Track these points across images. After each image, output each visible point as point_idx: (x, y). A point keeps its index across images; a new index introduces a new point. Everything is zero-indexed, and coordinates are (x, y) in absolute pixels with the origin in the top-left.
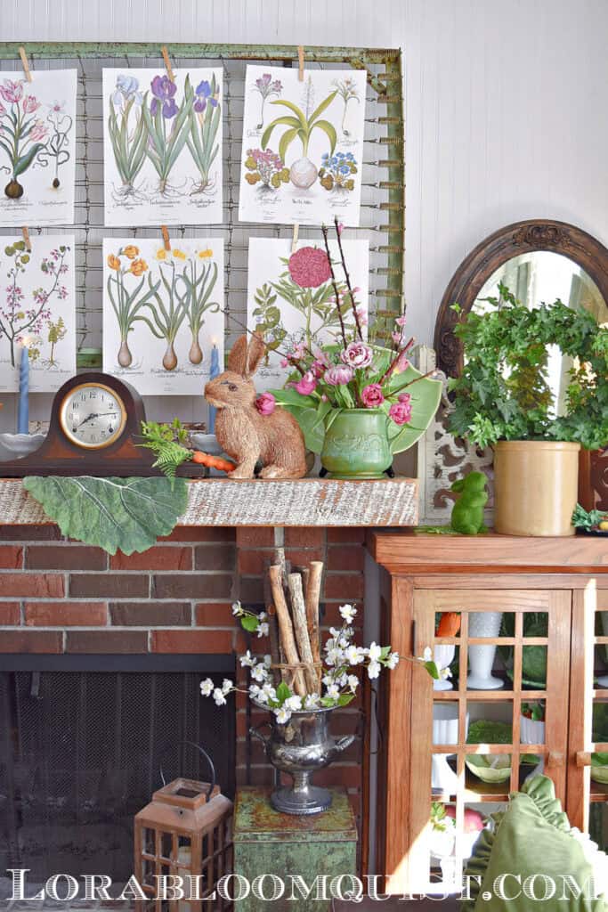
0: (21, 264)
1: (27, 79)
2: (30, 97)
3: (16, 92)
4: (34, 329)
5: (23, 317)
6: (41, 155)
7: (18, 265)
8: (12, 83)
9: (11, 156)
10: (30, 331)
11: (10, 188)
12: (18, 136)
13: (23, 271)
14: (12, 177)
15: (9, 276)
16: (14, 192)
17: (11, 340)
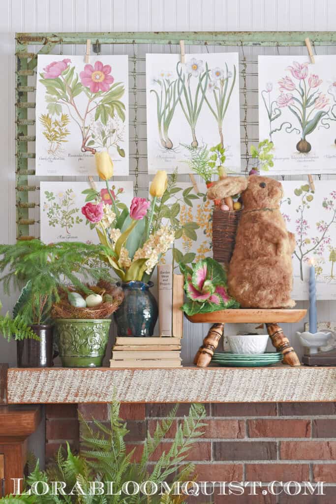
0: (307, 202)
1: (311, 62)
2: (314, 76)
3: (302, 71)
4: (318, 251)
5: (309, 242)
6: (324, 120)
7: (304, 202)
8: (299, 65)
9: (300, 120)
10: (315, 253)
11: (300, 145)
12: (305, 105)
13: (308, 207)
14: (302, 137)
15: (298, 211)
16: (304, 148)
17: (301, 260)
